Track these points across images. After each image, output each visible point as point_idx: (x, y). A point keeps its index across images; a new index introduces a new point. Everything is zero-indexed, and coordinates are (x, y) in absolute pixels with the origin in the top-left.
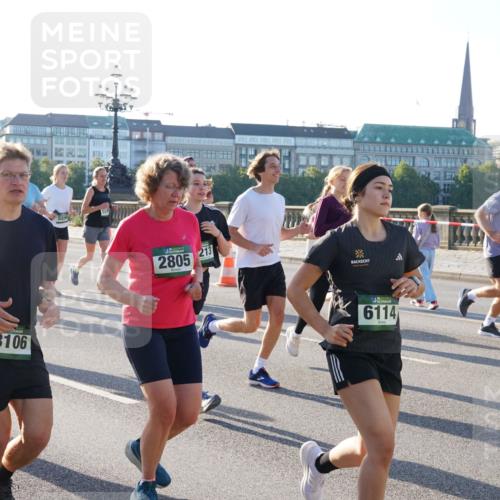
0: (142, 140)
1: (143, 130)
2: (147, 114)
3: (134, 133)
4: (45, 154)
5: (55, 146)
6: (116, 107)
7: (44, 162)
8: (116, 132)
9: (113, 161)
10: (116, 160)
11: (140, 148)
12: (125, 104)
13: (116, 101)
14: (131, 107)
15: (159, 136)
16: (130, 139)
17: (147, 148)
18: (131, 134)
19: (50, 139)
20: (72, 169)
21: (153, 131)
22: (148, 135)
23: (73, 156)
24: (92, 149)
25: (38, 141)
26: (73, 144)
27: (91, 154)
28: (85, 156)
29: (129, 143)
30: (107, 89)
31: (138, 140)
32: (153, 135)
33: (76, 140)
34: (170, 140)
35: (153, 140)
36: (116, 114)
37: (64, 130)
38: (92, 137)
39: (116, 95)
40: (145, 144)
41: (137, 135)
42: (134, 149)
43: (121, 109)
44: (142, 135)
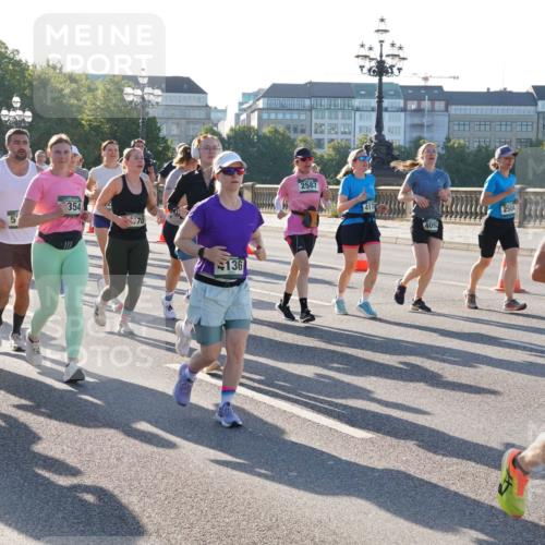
0: (419, 111)
1: (420, 99)
2: (426, 79)
3: (409, 103)
4: (303, 131)
5: (314, 121)
6: (381, 69)
7: (301, 141)
8: (380, 102)
9: (376, 136)
10: (380, 136)
11: (416, 120)
12: (391, 67)
13: (381, 64)
14: (400, 69)
15: (440, 105)
16: (404, 110)
17: (426, 120)
18: (405, 104)
19: (308, 113)
20: (335, 148)
21: (432, 100)
22: (426, 104)
23: (336, 133)
24: (358, 124)
25: (295, 116)
26: (336, 118)
27: (357, 129)
28: (350, 133)
29: (403, 114)
30: (371, 49)
31: (415, 111)
32: (433, 105)
33: (340, 114)
34: (453, 109)
35: (432, 110)
36: (380, 80)
37: (325, 102)
38: (358, 110)
39: (381, 56)
40: (423, 116)
41: (413, 106)
42: (409, 122)
43: (387, 72)
44: (419, 105)
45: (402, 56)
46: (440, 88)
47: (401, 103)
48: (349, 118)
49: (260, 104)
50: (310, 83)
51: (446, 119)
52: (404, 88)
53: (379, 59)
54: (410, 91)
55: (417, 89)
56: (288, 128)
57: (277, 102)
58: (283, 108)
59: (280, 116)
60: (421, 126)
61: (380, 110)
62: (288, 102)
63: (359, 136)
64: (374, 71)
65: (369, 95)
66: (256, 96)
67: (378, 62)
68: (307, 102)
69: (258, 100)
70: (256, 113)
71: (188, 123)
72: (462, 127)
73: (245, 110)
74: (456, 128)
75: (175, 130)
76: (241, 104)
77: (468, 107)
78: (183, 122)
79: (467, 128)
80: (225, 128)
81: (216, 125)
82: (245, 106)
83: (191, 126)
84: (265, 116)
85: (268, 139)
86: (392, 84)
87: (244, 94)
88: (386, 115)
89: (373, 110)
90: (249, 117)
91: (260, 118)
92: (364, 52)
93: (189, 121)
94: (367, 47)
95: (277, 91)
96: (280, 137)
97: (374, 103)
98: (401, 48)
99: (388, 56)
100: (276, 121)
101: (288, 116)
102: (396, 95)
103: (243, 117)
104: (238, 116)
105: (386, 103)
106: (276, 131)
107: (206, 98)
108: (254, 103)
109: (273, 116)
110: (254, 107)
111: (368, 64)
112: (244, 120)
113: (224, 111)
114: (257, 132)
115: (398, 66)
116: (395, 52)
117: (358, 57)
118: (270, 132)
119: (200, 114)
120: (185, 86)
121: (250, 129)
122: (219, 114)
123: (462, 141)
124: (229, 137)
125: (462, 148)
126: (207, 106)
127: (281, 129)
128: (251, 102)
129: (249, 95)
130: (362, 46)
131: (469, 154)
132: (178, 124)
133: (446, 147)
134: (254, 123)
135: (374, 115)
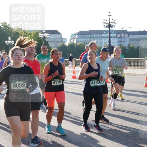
0: (121, 37)
1: (121, 34)
2: (122, 28)
6: (110, 26)
8: (110, 35)
10: (110, 45)
11: (120, 40)
12: (112, 25)
13: (109, 25)
14: (115, 26)
15: (126, 35)
16: (116, 37)
17: (123, 40)
18: (117, 35)
19: (90, 39)
21: (124, 34)
22: (123, 35)
24: (104, 41)
25: (86, 40)
26: (98, 40)
27: (104, 43)
28: (102, 44)
29: (116, 38)
30: (107, 21)
31: (119, 37)
32: (124, 35)
33: (99, 39)
34: (131, 36)
35: (125, 37)
36: (110, 29)
37: (94, 35)
38: (104, 37)
39: (110, 23)
40: (122, 39)
41: (119, 36)
42: (118, 40)
43: (111, 27)
44: (121, 35)
45: (115, 22)
46: (126, 31)
47: (115, 35)
48: (101, 40)
49: (77, 37)
50: (90, 30)
51: (128, 39)
52: (116, 31)
53: (109, 23)
54: (118, 32)
55: (120, 31)
56: (84, 43)
57: (81, 36)
58: (83, 38)
59: (82, 40)
60: (121, 41)
61: (110, 37)
62: (84, 36)
63: (104, 45)
64: (108, 27)
65: (107, 33)
66: (75, 35)
67: (109, 24)
68: (89, 36)
69: (76, 35)
70: (75, 39)
71: (57, 43)
72: (133, 41)
73: (72, 38)
74: (131, 41)
75: (53, 45)
76: (71, 37)
77: (134, 36)
78: (55, 42)
79: (134, 41)
80: (67, 44)
81: (64, 43)
82: (72, 37)
84: (78, 40)
85: (79, 46)
86: (113, 30)
87: (72, 34)
88: (111, 39)
89: (108, 37)
90: (73, 40)
91: (76, 40)
92: (105, 22)
93: (57, 42)
94: (106, 20)
95: (81, 33)
96: (82, 46)
97: (108, 35)
98: (115, 20)
99: (111, 22)
100: (81, 41)
101: (84, 40)
102: (114, 33)
103: (72, 40)
104: (70, 40)
105: (111, 35)
106: (81, 44)
107: (61, 36)
108: (75, 36)
109: (80, 40)
110: (75, 38)
111: (106, 25)
112: (72, 41)
113: (67, 39)
114: (76, 44)
115: (114, 25)
116: (113, 21)
117: (103, 23)
118: (79, 44)
119: (60, 40)
120: (56, 32)
121: (74, 44)
122: (65, 40)
123: (133, 45)
124: (68, 46)
125: (133, 47)
126: (62, 38)
127: (82, 43)
128: (74, 36)
129: (73, 34)
130: (104, 20)
131: (135, 49)
132: (54, 43)
133: (129, 47)
134: (75, 42)
135: (108, 39)
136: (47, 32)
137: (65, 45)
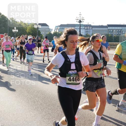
0: (87, 29)
1: (87, 27)
2: (88, 23)
3: (85, 27)
6: (80, 22)
8: (80, 27)
10: (80, 34)
12: (82, 21)
13: (80, 21)
14: (83, 22)
15: (91, 28)
16: (84, 29)
17: (88, 31)
21: (89, 27)
22: (88, 28)
29: (84, 30)
34: (93, 29)
35: (89, 29)
42: (85, 31)
43: (81, 22)
44: (87, 28)
46: (91, 25)
49: (59, 28)
50: (68, 24)
54: (85, 25)
57: (62, 27)
61: (80, 29)
66: (58, 26)
73: (56, 29)
77: (96, 28)
78: (45, 31)
80: (52, 32)
81: (51, 32)
82: (56, 28)
83: (46, 32)
84: (60, 30)
86: (82, 24)
87: (56, 26)
88: (81, 30)
91: (59, 30)
92: (77, 18)
97: (79, 27)
102: (83, 26)
103: (56, 30)
104: (55, 30)
106: (62, 33)
107: (49, 27)
109: (61, 30)
111: (78, 21)
113: (52, 29)
114: (58, 33)
116: (83, 18)
119: (48, 30)
120: (45, 25)
122: (51, 30)
124: (53, 34)
132: (44, 32)
134: (58, 31)
135: (79, 30)
136: (40, 24)
137: (51, 34)
